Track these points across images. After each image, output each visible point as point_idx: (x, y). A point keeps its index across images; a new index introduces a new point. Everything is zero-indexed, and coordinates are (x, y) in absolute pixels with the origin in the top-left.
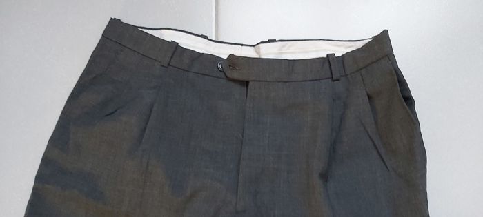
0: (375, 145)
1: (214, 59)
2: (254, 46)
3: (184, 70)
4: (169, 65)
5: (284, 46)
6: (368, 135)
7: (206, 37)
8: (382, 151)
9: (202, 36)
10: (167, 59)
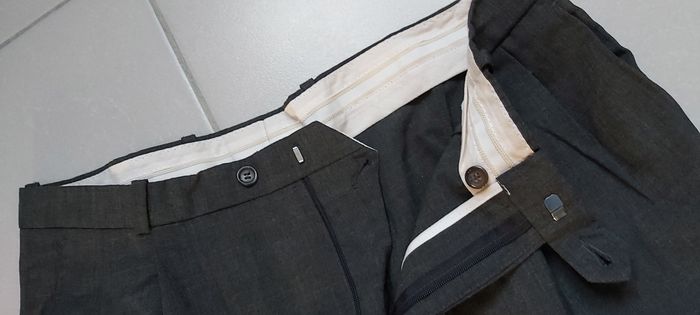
0: (601, 166)
1: (225, 173)
2: (281, 109)
3: (182, 221)
4: (150, 227)
5: (332, 84)
6: (582, 153)
7: (192, 139)
8: (622, 171)
9: (184, 141)
10: (142, 219)
